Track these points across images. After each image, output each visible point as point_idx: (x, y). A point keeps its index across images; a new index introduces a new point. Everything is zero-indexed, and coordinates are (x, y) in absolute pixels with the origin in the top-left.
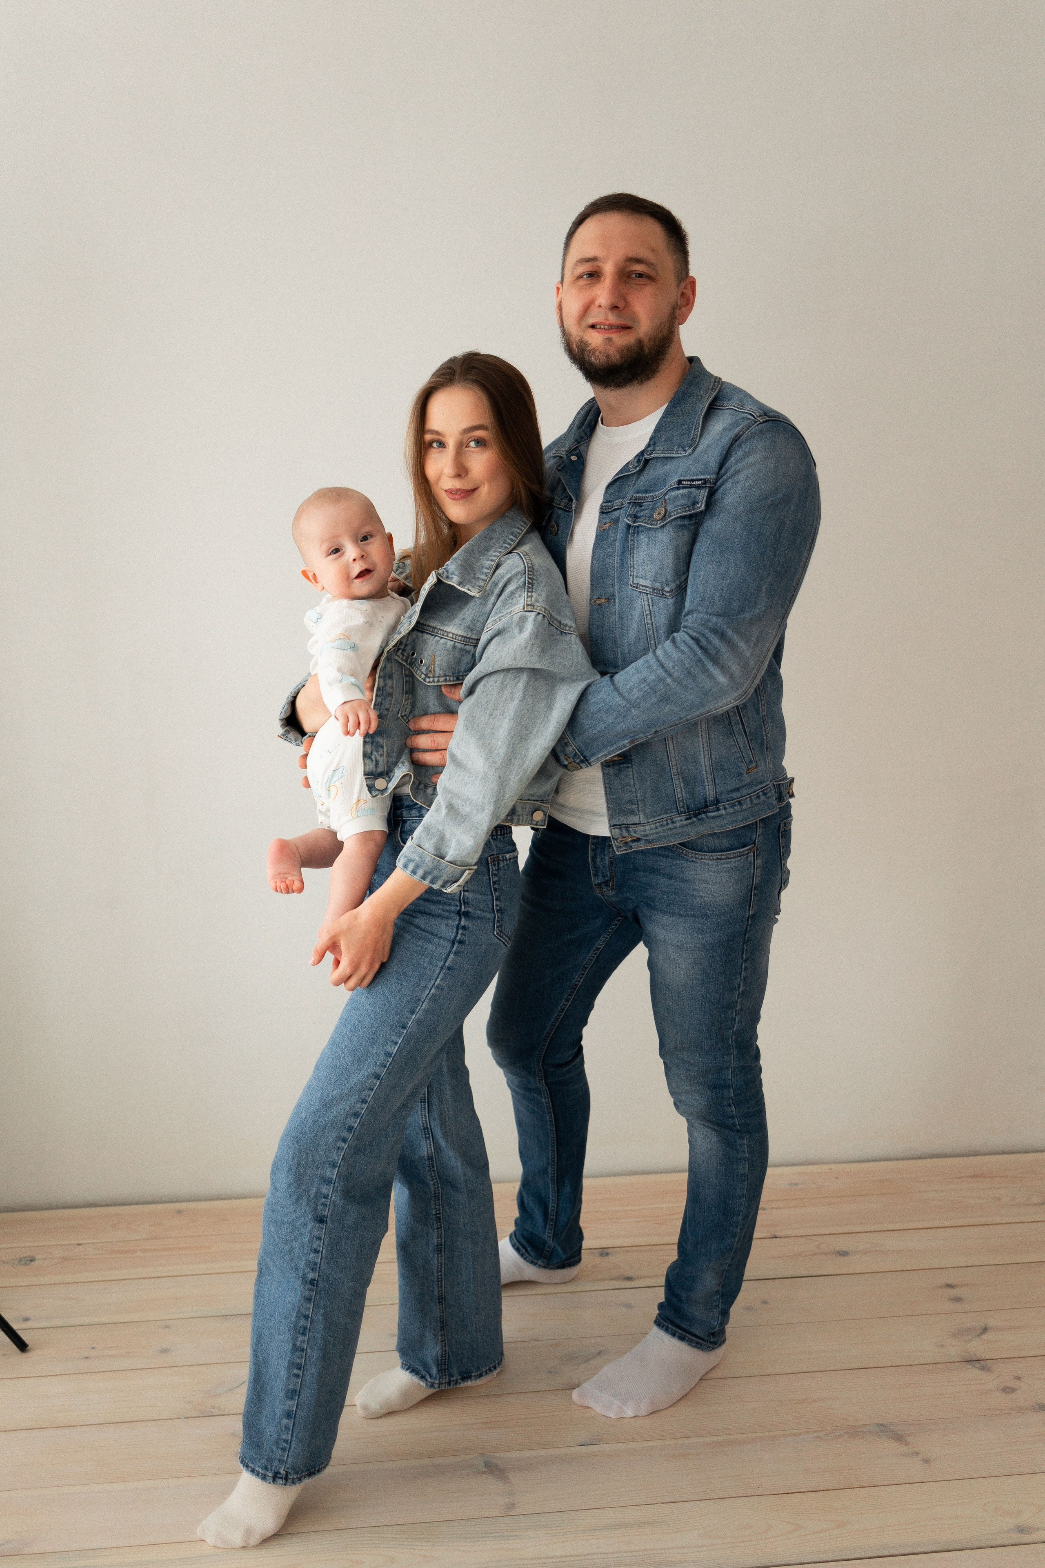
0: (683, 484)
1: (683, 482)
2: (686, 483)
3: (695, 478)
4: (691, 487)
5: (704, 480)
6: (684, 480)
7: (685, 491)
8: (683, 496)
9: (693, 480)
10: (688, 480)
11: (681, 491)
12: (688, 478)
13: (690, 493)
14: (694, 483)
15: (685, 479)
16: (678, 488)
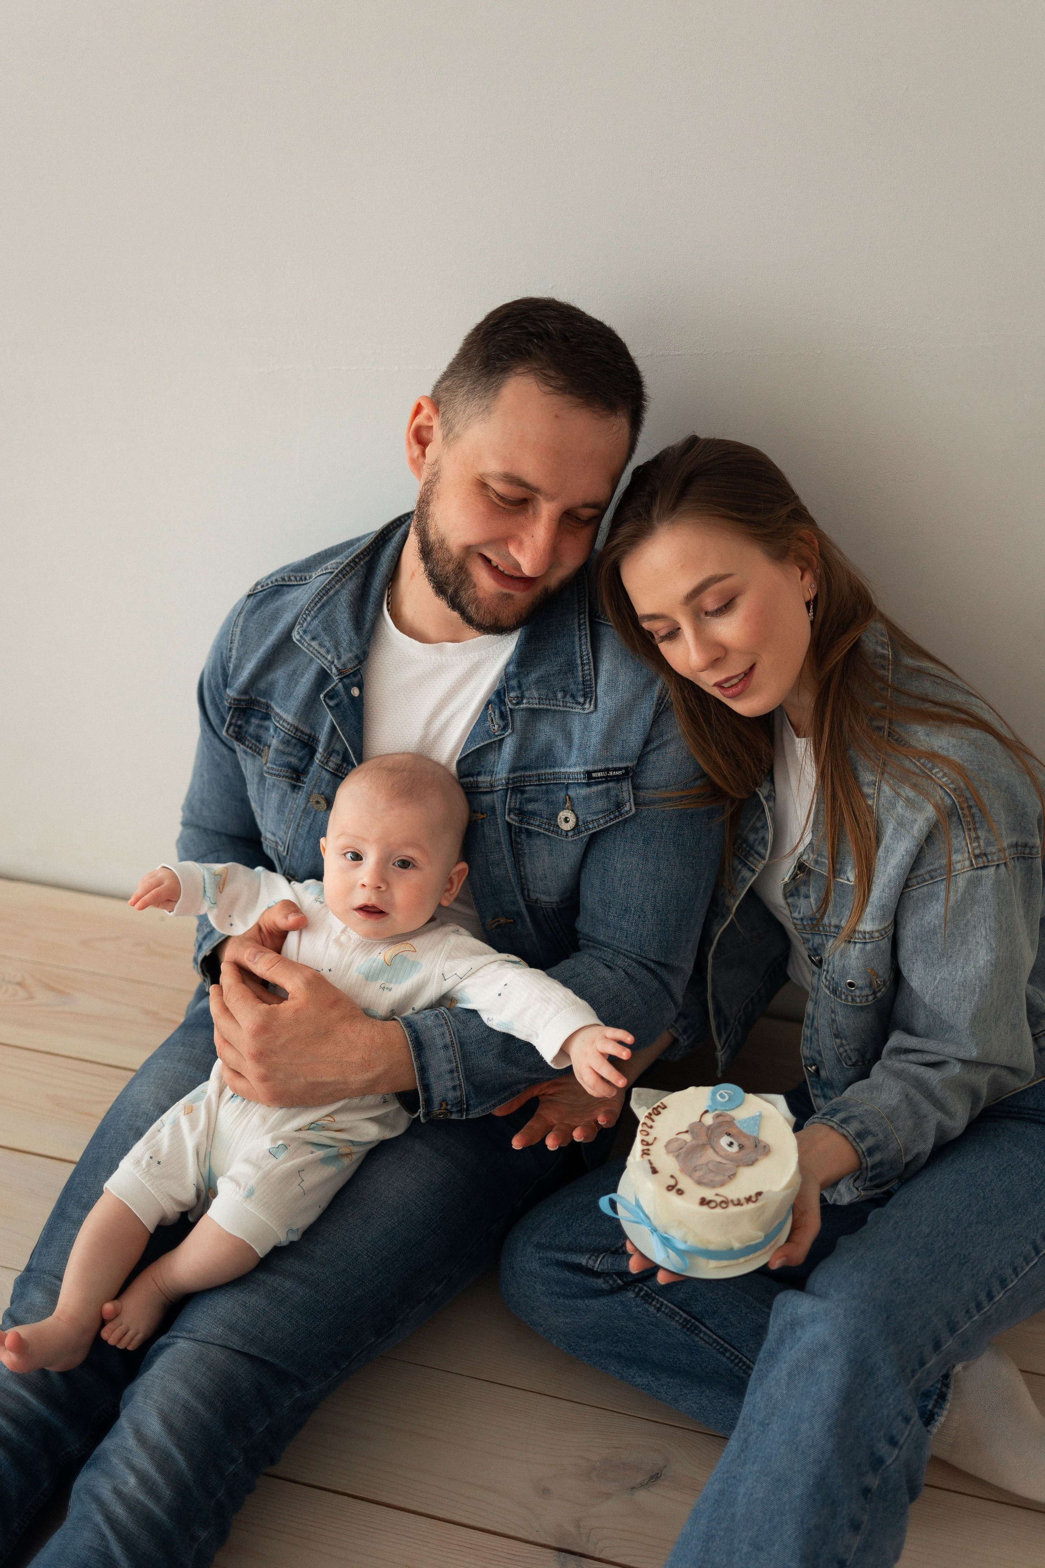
0: (595, 778)
1: (594, 775)
2: (599, 774)
3: (610, 766)
4: (607, 779)
5: (626, 768)
6: (595, 771)
7: (600, 787)
8: (600, 794)
9: (608, 770)
10: (600, 771)
11: (594, 789)
12: (599, 767)
13: (608, 790)
14: (611, 773)
15: (596, 768)
16: (588, 785)
